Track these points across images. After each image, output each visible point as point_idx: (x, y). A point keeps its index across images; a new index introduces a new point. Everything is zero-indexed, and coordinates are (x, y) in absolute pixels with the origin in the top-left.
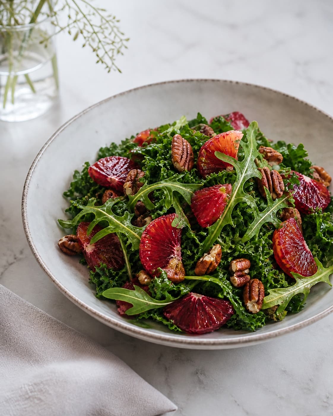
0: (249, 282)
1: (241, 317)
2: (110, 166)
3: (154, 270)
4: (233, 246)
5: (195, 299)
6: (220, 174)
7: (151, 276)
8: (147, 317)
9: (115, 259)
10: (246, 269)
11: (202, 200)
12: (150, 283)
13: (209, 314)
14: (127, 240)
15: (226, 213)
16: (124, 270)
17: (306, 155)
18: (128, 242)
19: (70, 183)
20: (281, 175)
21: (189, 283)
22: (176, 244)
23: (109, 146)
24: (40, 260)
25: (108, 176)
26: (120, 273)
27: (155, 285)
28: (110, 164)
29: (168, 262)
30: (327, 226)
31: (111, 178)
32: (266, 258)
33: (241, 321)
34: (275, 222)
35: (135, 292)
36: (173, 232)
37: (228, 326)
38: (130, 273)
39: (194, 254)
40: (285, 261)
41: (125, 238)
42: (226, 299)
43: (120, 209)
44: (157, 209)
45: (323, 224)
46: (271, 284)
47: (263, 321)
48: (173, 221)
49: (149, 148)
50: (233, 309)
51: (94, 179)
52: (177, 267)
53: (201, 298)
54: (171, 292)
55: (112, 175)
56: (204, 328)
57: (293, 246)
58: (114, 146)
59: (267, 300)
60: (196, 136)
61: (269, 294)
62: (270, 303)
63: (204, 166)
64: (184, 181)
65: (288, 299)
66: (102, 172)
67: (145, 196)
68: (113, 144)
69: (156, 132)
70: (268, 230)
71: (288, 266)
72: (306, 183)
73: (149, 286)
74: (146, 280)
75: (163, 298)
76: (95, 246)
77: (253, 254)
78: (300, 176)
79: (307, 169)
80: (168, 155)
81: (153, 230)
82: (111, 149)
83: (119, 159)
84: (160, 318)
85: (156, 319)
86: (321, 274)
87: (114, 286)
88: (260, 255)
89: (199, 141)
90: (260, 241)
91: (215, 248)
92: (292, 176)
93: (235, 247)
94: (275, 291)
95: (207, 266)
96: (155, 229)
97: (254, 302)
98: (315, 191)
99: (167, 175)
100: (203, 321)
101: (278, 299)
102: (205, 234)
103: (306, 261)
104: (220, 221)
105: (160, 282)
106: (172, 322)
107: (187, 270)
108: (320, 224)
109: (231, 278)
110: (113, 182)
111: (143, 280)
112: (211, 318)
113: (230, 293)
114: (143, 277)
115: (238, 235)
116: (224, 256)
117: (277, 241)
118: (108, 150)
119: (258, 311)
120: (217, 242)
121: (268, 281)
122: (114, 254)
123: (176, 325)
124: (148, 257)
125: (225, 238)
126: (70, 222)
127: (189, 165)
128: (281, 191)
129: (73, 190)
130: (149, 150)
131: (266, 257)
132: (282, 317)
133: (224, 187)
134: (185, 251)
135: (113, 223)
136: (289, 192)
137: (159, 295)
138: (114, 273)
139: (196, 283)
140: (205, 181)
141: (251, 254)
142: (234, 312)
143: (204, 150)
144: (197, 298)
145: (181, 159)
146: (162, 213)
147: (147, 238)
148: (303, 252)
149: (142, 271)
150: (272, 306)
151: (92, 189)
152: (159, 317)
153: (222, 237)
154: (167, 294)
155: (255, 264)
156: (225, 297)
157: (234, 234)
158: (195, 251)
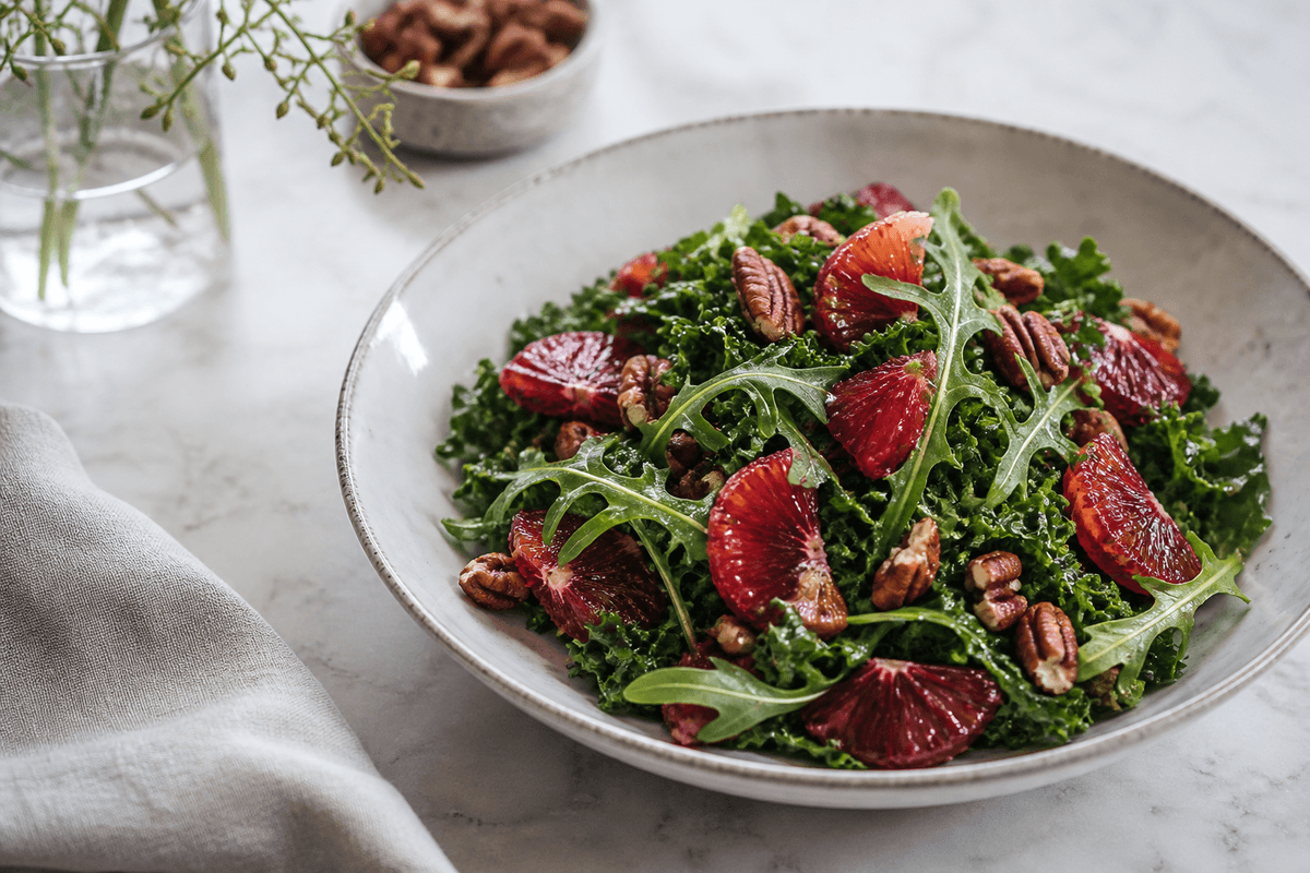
0: (1028, 612)
1: (1024, 708)
2: (562, 358)
3: (762, 608)
4: (966, 522)
5: (888, 675)
6: (891, 332)
7: (753, 626)
8: (760, 743)
9: (636, 599)
10: (1012, 579)
11: (857, 405)
12: (757, 646)
13: (937, 711)
14: (668, 537)
15: (929, 431)
16: (669, 625)
17: (1103, 269)
18: (673, 544)
19: (448, 421)
20: (1054, 325)
21: (863, 633)
22: (809, 532)
23: (537, 313)
24: (429, 621)
25: (564, 384)
26: (663, 633)
27: (773, 648)
28: (561, 354)
29: (794, 583)
30: (1204, 448)
31: (574, 390)
32: (1061, 545)
33: (1024, 720)
34: (1064, 447)
35: (716, 674)
36: (796, 500)
37: (989, 740)
38: (687, 630)
39: (862, 555)
40: (1113, 547)
41: (661, 535)
42: (974, 664)
43: (623, 463)
44: (736, 445)
45: (1191, 444)
46: (1087, 613)
47: (1087, 712)
48: (792, 470)
49: (665, 295)
50: (1000, 692)
51: (523, 400)
52: (822, 594)
53: (905, 670)
54: (820, 663)
55: (575, 380)
56: (929, 749)
57: (1126, 508)
58: (554, 312)
59: (1089, 653)
60: (795, 248)
61: (1088, 638)
62: (1098, 660)
63: (838, 319)
64: (796, 362)
65: (1142, 645)
66: (541, 377)
67: (693, 416)
68: (548, 305)
69: (672, 254)
70: (1047, 473)
71: (1123, 560)
72: (1119, 342)
73: (755, 656)
74: (741, 641)
75: (798, 682)
76: (573, 569)
77: (1024, 536)
78: (1099, 325)
79: (1114, 308)
80: (729, 305)
81: (739, 501)
82: (546, 319)
83: (582, 339)
84: (798, 740)
85: (785, 746)
86: (1213, 574)
87: (651, 668)
88: (1045, 538)
89: (805, 257)
90: (1038, 501)
91: (921, 529)
92: (1083, 324)
93: (971, 522)
94: (1104, 631)
95: (908, 580)
96: (744, 497)
97: (1055, 663)
98: (1145, 364)
99: (741, 353)
100: (924, 730)
101: (1116, 649)
102: (883, 495)
103: (1167, 543)
104: (916, 455)
105: (786, 638)
106: (837, 747)
107: (850, 600)
108: (1183, 445)
109: (978, 608)
110: (581, 398)
111: (732, 641)
112: (943, 721)
113: (983, 646)
114: (730, 634)
115: (971, 489)
116: (947, 550)
117: (1080, 496)
118: (537, 323)
119: (1069, 685)
120: (919, 517)
121: (1076, 606)
122: (630, 587)
123: (848, 752)
124: (738, 575)
125: (939, 502)
126: (476, 522)
127: (794, 322)
128: (1064, 361)
129: (461, 438)
130: (669, 301)
131: (1059, 541)
132: (1135, 699)
133: (917, 361)
134: (835, 548)
135: (617, 498)
136: (1082, 367)
137: (788, 677)
138: (645, 635)
139: (882, 631)
140: (851, 357)
141: (1020, 536)
142: (1004, 696)
143: (830, 276)
144: (894, 671)
145: (772, 308)
146: (750, 454)
147: (727, 523)
148: (1152, 521)
149: (724, 617)
150: (1103, 668)
151: (520, 426)
152: (795, 737)
153: (930, 503)
154: (809, 670)
155: (1034, 564)
156: (971, 659)
157: (959, 489)
158: (864, 546)
